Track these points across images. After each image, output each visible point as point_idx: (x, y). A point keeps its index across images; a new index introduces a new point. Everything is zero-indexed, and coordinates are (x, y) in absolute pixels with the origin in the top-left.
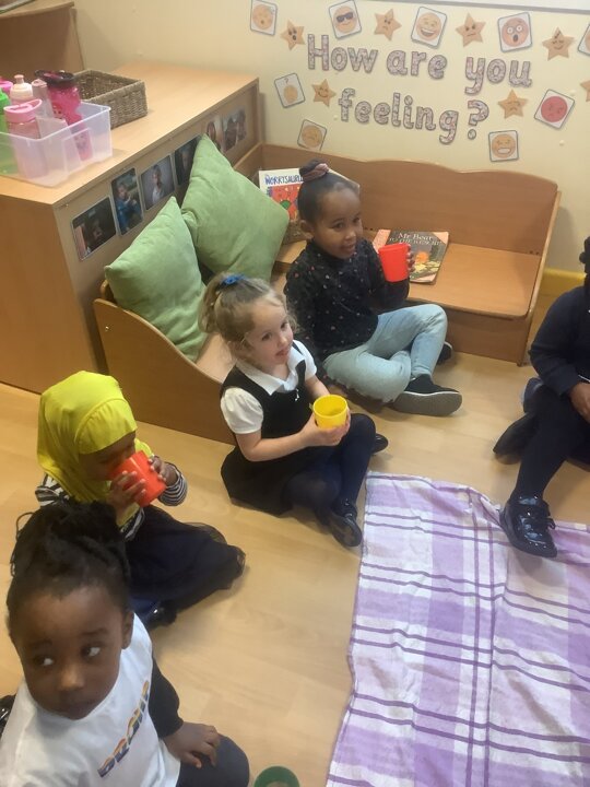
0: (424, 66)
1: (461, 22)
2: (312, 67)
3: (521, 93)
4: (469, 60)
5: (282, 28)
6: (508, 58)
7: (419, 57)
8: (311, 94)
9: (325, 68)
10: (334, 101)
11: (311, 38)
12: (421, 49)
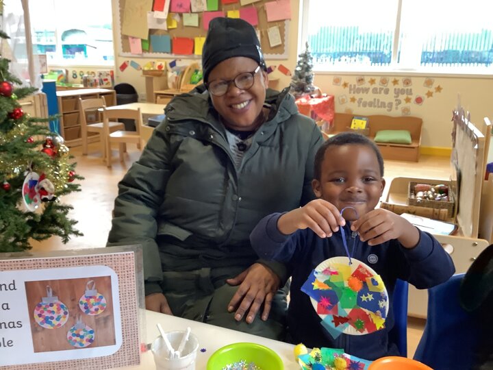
0: (383, 91)
1: (393, 80)
2: (350, 93)
3: (410, 96)
4: (395, 89)
5: (342, 83)
6: (406, 88)
7: (381, 89)
8: (349, 100)
9: (354, 93)
10: (356, 102)
11: (351, 85)
12: (382, 87)
